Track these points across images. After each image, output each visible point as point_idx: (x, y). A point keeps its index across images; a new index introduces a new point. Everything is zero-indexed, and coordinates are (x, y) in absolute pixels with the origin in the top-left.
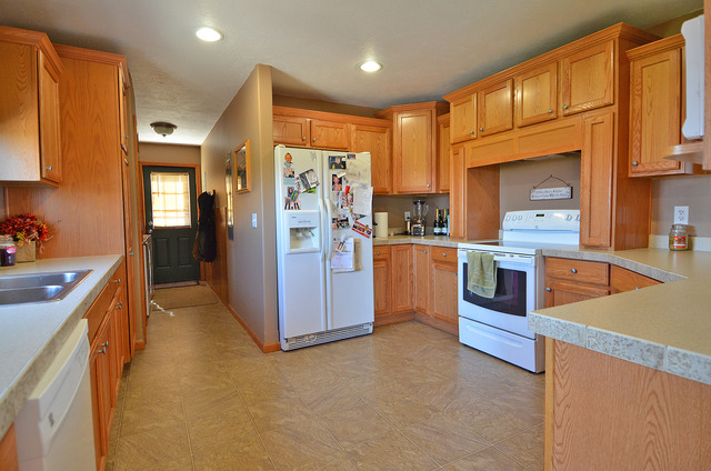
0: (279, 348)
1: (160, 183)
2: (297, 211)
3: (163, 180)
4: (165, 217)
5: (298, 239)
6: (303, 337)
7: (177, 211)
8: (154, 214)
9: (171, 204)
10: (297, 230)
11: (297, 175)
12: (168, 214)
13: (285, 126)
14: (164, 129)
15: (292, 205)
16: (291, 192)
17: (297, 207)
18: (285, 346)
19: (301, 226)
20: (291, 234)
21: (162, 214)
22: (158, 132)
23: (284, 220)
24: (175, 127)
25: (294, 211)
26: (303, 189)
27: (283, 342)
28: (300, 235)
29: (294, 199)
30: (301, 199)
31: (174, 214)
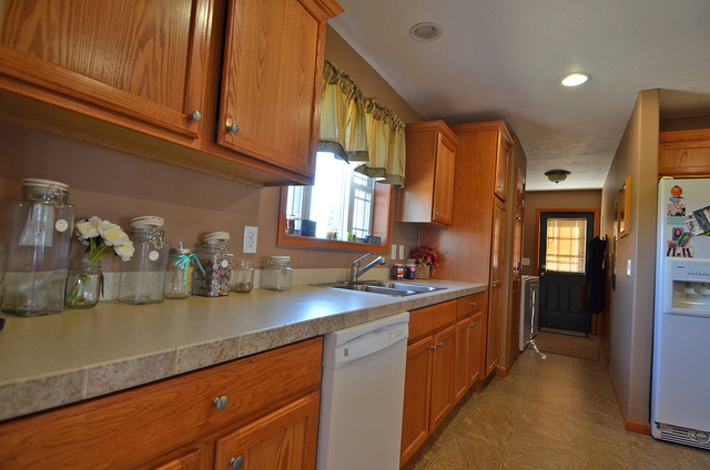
0: (648, 432)
1: (556, 228)
2: (687, 259)
3: (559, 226)
4: (558, 262)
5: (688, 296)
6: (687, 430)
7: (570, 256)
8: (548, 258)
9: (565, 250)
10: (688, 284)
11: (689, 213)
12: (561, 259)
13: (686, 153)
14: (556, 176)
15: (679, 250)
16: (677, 234)
17: (687, 253)
18: (656, 433)
19: (691, 279)
20: (674, 289)
21: (555, 259)
22: (551, 180)
23: (667, 268)
24: (569, 173)
25: (682, 259)
26: (698, 230)
27: (654, 426)
28: (692, 291)
29: (683, 243)
30: (693, 244)
31: (567, 259)
